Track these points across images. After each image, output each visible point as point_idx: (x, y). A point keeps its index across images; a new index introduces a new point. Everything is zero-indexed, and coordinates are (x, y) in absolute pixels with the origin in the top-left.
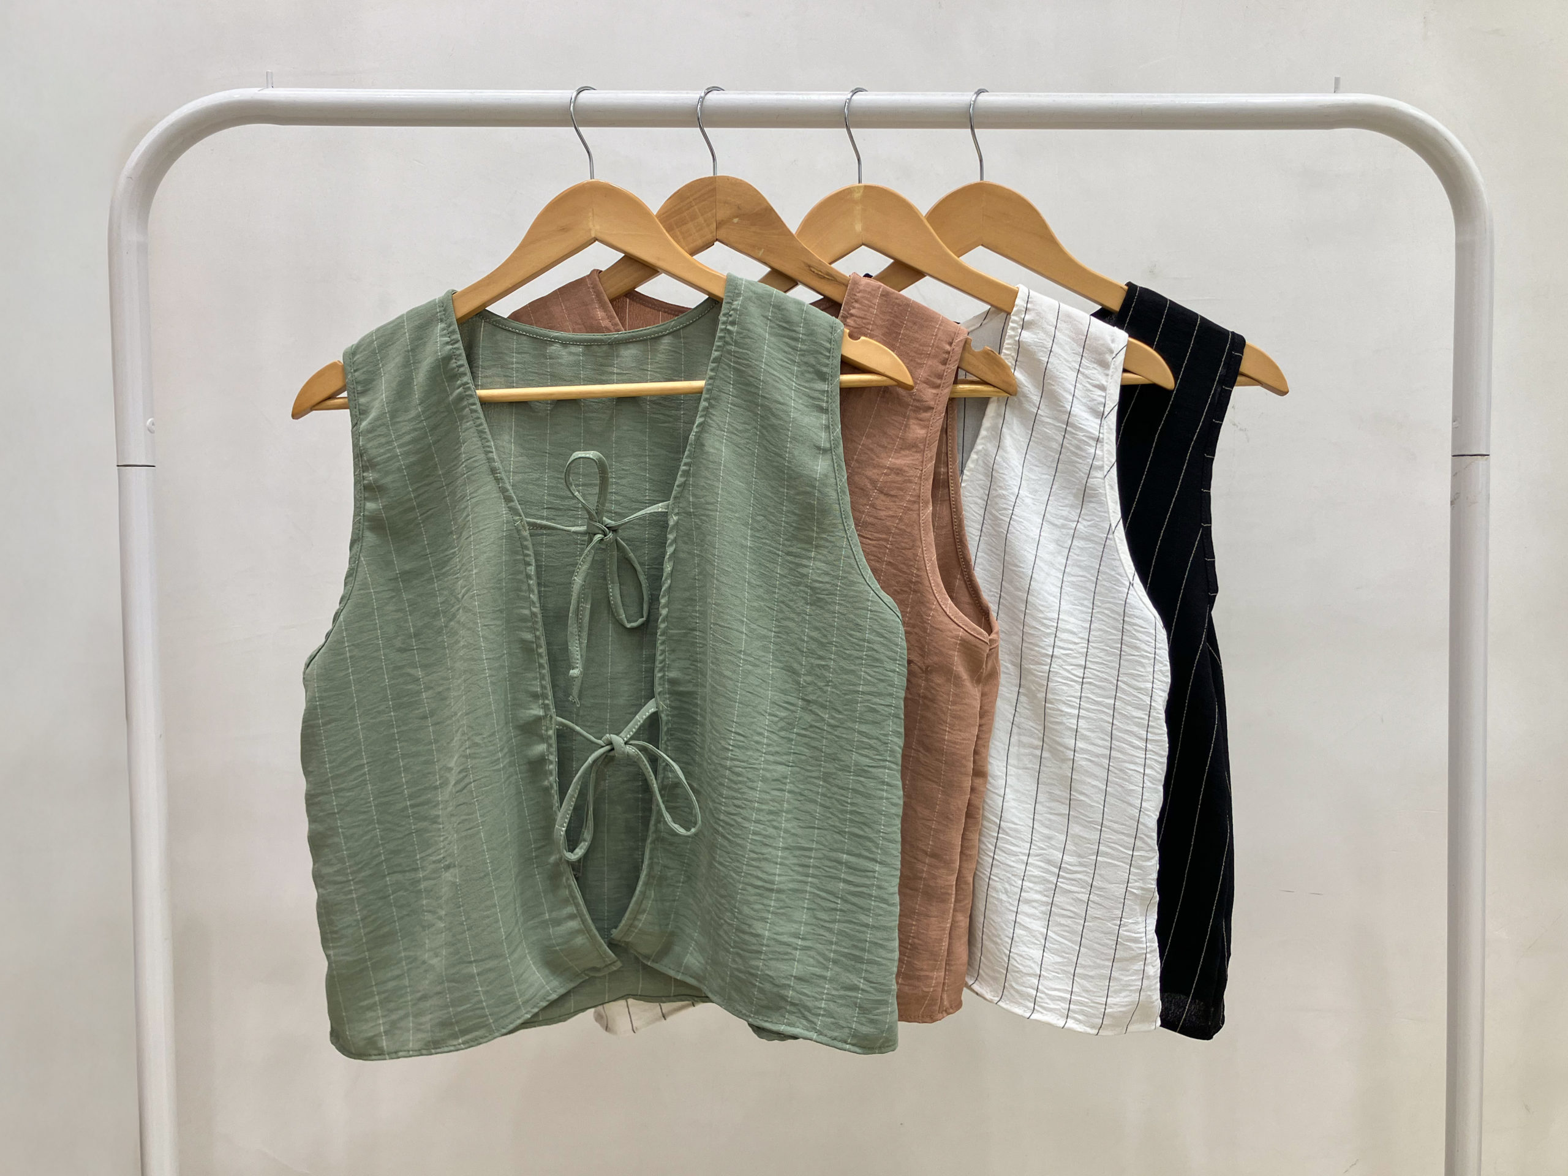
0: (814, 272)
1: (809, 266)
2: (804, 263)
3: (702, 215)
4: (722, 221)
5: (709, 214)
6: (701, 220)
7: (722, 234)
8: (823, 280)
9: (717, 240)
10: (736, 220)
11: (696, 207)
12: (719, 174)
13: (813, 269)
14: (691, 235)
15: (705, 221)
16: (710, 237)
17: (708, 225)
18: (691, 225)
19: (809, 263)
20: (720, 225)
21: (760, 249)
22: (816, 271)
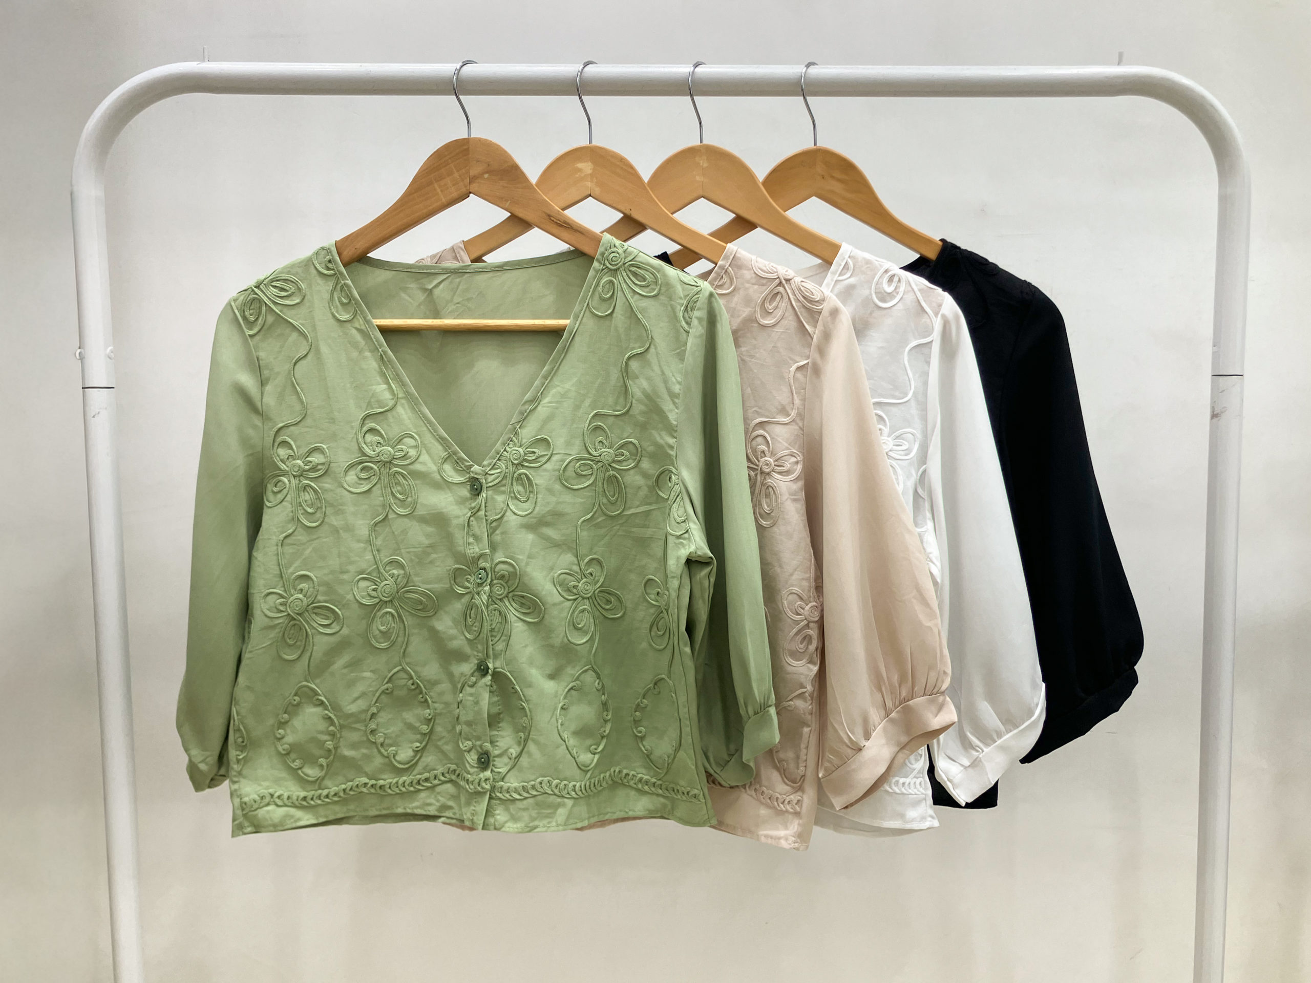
0: (553, 221)
1: (549, 216)
2: (545, 213)
3: (458, 171)
4: (474, 176)
5: (463, 171)
6: (456, 175)
7: (474, 187)
8: (561, 228)
9: (470, 193)
10: (486, 176)
11: (451, 165)
12: (472, 137)
13: (552, 219)
14: (448, 188)
15: (460, 176)
16: (464, 190)
17: (463, 180)
18: (448, 181)
19: (548, 212)
20: (473, 180)
21: (507, 201)
22: (555, 220)
